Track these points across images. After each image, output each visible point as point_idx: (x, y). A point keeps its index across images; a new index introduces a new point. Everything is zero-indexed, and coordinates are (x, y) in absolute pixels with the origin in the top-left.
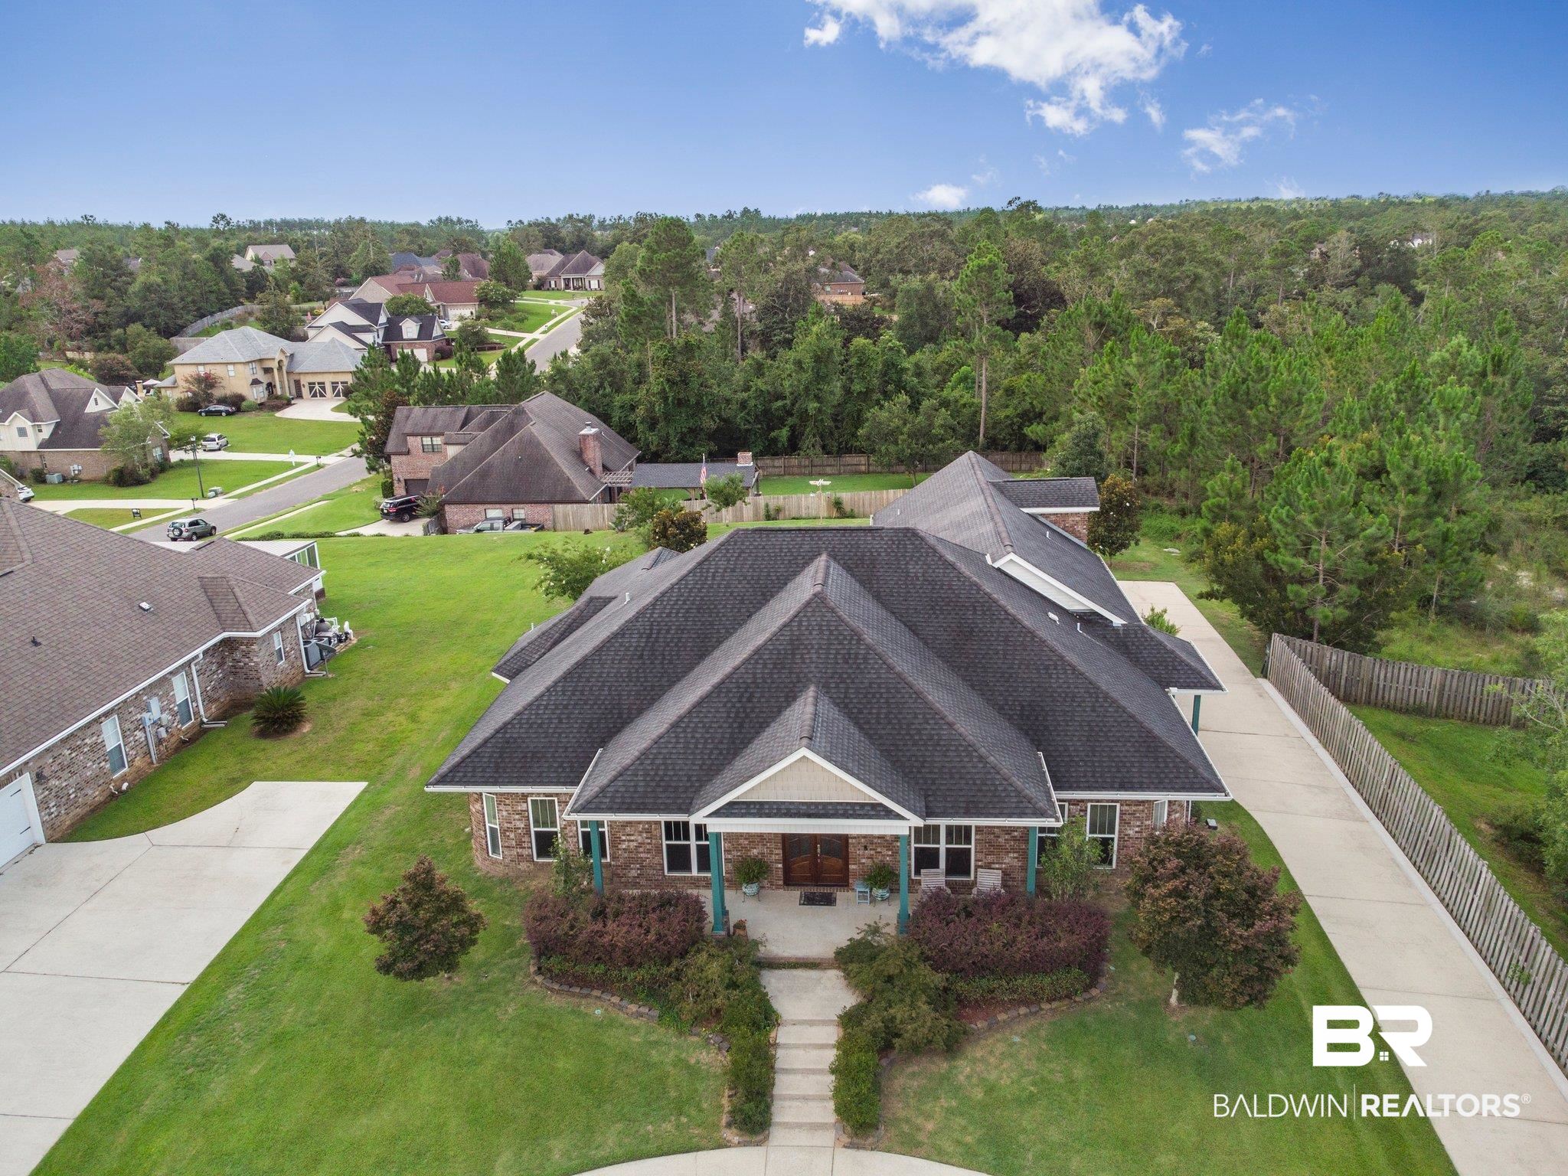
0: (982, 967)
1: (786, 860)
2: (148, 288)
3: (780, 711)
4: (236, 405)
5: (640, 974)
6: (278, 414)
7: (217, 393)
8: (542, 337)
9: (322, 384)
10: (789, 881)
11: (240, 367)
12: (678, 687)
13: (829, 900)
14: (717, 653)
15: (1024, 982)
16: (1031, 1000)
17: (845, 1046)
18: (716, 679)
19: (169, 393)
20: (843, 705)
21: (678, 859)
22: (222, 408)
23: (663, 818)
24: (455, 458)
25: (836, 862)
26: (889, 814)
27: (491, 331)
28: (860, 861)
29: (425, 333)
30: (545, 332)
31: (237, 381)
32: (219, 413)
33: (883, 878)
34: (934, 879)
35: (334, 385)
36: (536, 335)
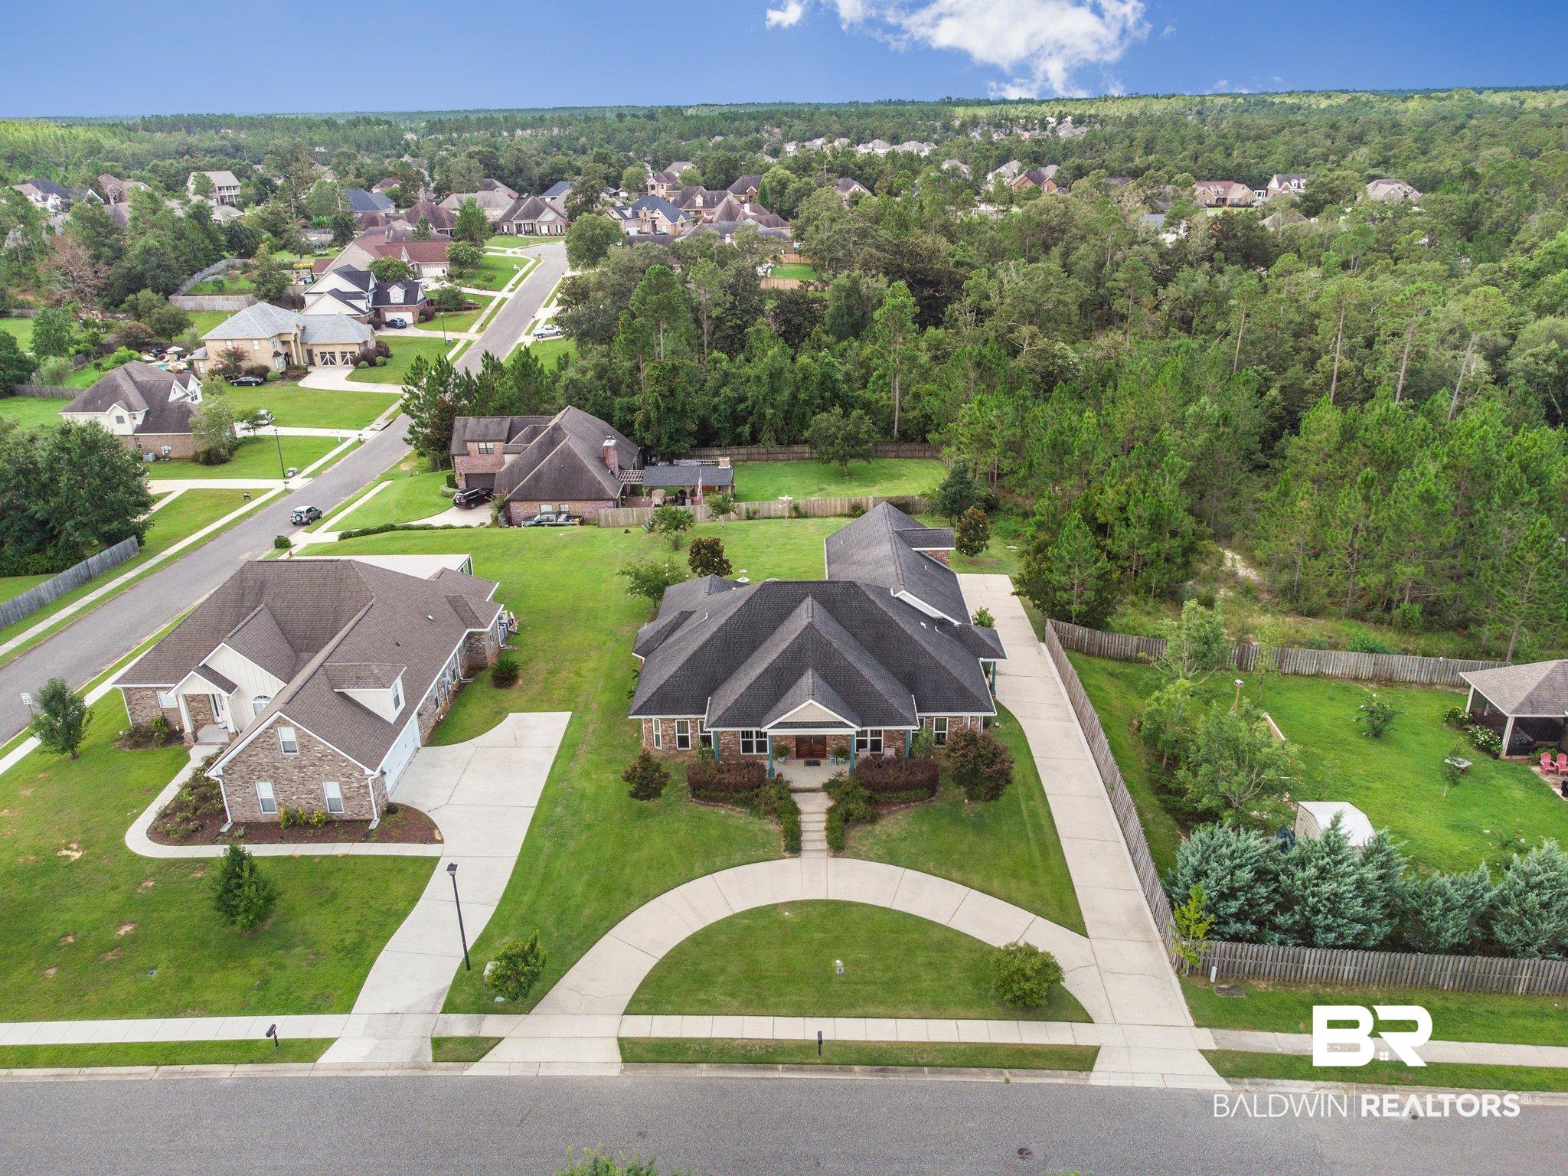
0: (885, 788)
1: (797, 746)
2: (148, 251)
3: (796, 681)
4: (262, 375)
5: (742, 795)
6: (301, 384)
7: (245, 365)
8: (511, 296)
9: (332, 355)
10: (799, 756)
11: (264, 343)
12: (743, 667)
13: (817, 764)
14: (761, 649)
15: (903, 794)
16: (906, 802)
17: (829, 821)
18: (765, 666)
19: (201, 364)
20: (824, 677)
21: (747, 747)
22: (250, 379)
23: (741, 729)
24: (512, 465)
25: (820, 747)
26: (847, 726)
27: (465, 290)
28: (831, 746)
29: (410, 298)
30: (511, 290)
31: (262, 354)
32: (249, 383)
33: (842, 753)
34: (865, 753)
35: (343, 355)
36: (504, 293)
